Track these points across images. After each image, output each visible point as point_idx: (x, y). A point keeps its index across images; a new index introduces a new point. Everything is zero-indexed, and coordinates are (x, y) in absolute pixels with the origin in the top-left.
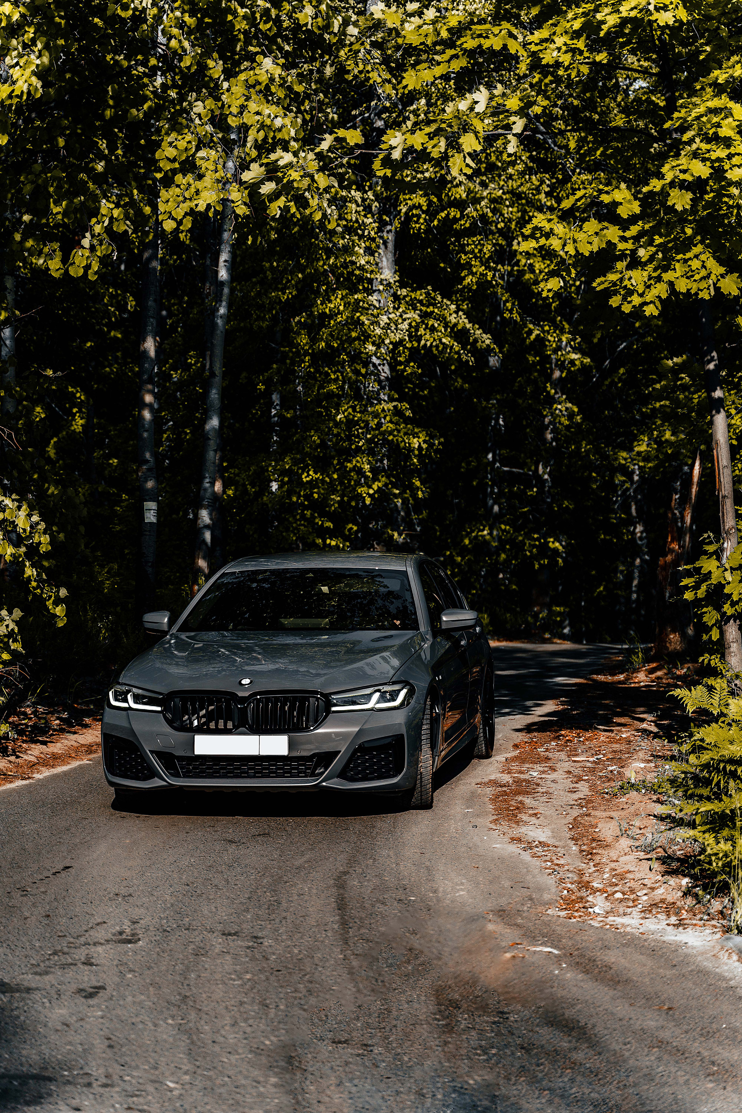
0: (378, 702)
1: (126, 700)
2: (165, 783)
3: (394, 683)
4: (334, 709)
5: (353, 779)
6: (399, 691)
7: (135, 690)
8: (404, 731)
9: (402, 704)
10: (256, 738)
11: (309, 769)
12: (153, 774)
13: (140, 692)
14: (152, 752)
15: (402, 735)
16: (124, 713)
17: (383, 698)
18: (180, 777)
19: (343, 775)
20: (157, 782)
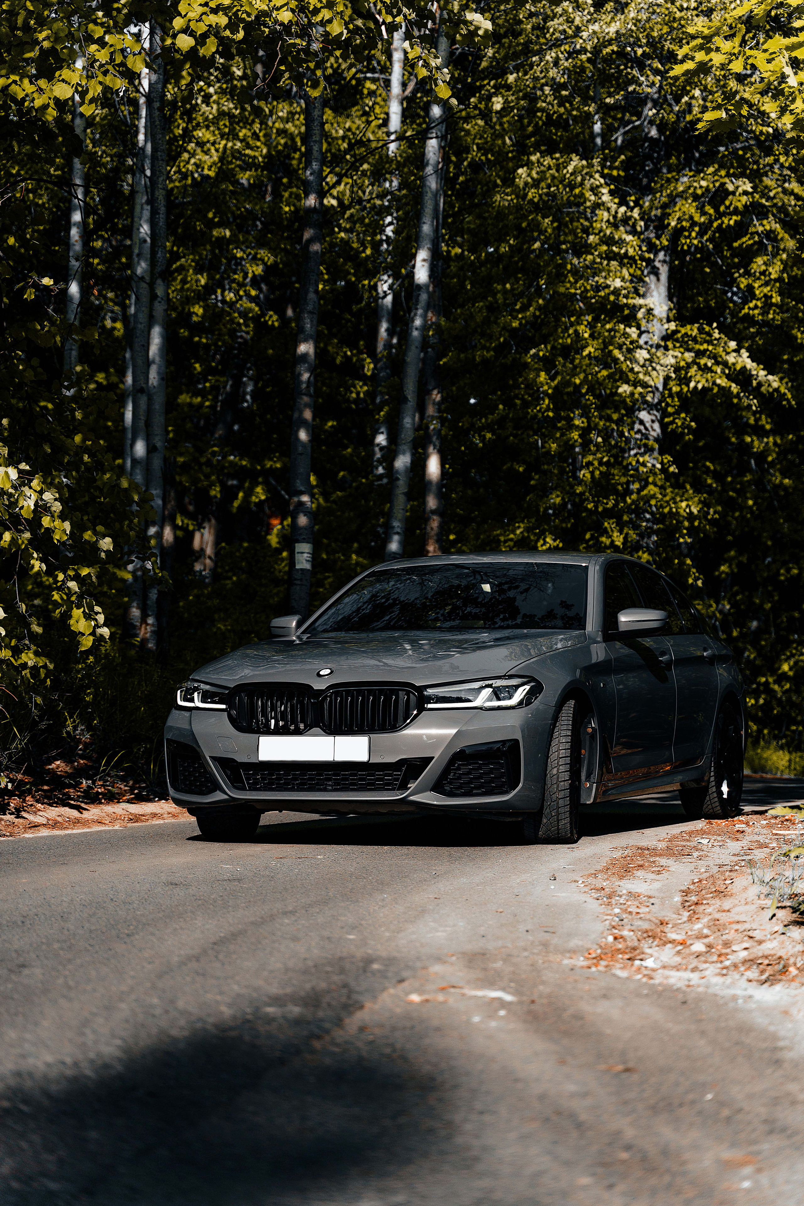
0: (489, 699)
1: (192, 700)
2: (226, 797)
3: (511, 677)
4: (430, 706)
5: (451, 794)
6: (517, 687)
7: (202, 686)
8: (518, 736)
9: (520, 703)
10: (331, 738)
11: (397, 780)
12: (217, 787)
13: (207, 687)
14: (213, 758)
15: (516, 741)
16: (187, 714)
17: (497, 694)
18: (245, 789)
19: (438, 787)
20: (218, 796)
